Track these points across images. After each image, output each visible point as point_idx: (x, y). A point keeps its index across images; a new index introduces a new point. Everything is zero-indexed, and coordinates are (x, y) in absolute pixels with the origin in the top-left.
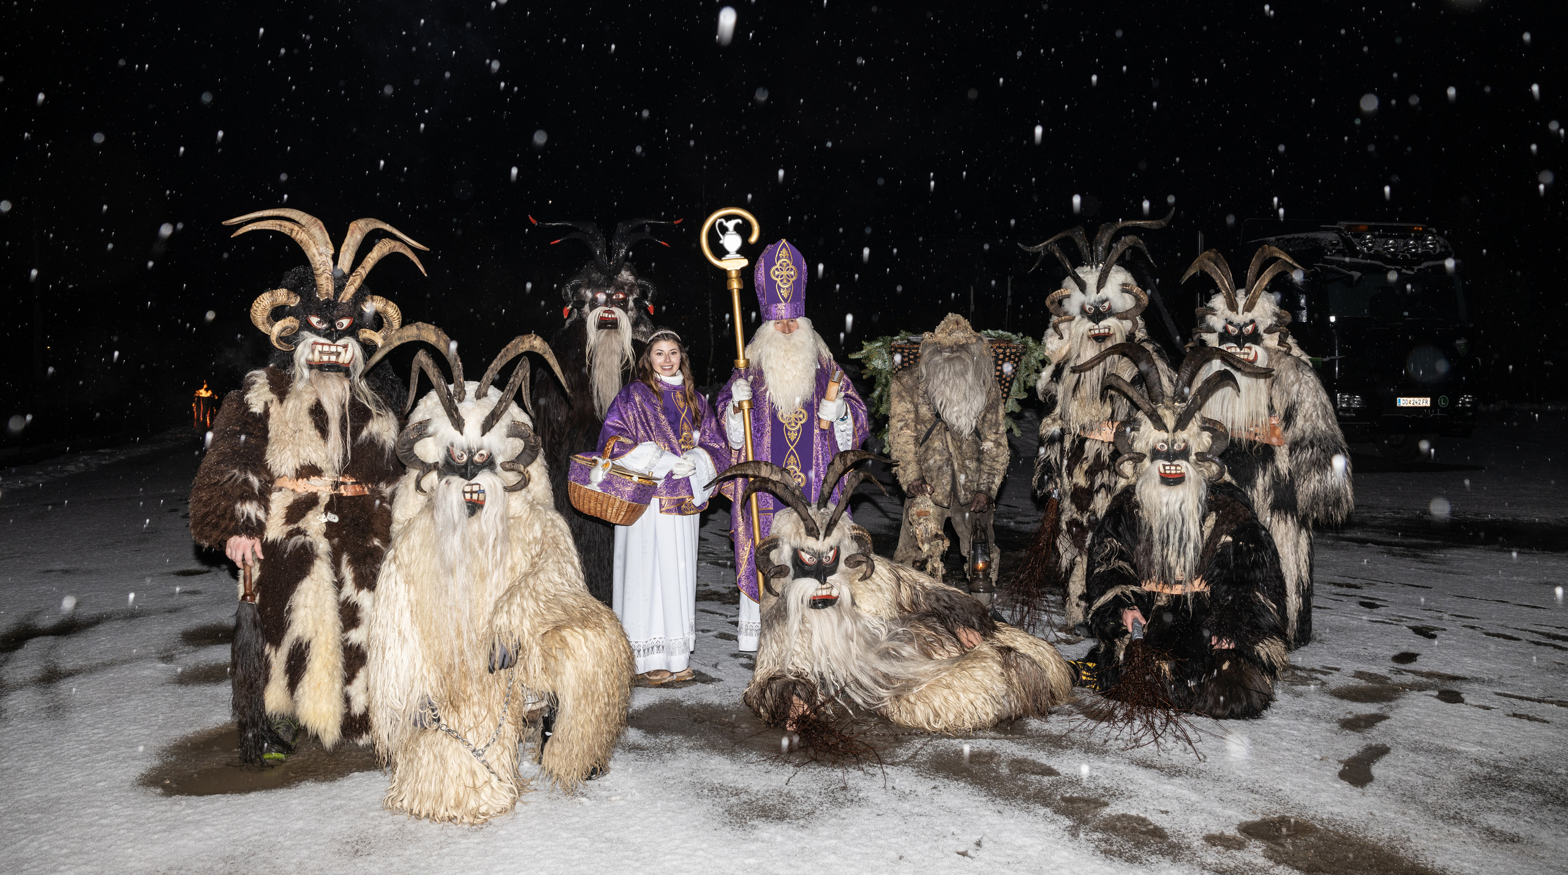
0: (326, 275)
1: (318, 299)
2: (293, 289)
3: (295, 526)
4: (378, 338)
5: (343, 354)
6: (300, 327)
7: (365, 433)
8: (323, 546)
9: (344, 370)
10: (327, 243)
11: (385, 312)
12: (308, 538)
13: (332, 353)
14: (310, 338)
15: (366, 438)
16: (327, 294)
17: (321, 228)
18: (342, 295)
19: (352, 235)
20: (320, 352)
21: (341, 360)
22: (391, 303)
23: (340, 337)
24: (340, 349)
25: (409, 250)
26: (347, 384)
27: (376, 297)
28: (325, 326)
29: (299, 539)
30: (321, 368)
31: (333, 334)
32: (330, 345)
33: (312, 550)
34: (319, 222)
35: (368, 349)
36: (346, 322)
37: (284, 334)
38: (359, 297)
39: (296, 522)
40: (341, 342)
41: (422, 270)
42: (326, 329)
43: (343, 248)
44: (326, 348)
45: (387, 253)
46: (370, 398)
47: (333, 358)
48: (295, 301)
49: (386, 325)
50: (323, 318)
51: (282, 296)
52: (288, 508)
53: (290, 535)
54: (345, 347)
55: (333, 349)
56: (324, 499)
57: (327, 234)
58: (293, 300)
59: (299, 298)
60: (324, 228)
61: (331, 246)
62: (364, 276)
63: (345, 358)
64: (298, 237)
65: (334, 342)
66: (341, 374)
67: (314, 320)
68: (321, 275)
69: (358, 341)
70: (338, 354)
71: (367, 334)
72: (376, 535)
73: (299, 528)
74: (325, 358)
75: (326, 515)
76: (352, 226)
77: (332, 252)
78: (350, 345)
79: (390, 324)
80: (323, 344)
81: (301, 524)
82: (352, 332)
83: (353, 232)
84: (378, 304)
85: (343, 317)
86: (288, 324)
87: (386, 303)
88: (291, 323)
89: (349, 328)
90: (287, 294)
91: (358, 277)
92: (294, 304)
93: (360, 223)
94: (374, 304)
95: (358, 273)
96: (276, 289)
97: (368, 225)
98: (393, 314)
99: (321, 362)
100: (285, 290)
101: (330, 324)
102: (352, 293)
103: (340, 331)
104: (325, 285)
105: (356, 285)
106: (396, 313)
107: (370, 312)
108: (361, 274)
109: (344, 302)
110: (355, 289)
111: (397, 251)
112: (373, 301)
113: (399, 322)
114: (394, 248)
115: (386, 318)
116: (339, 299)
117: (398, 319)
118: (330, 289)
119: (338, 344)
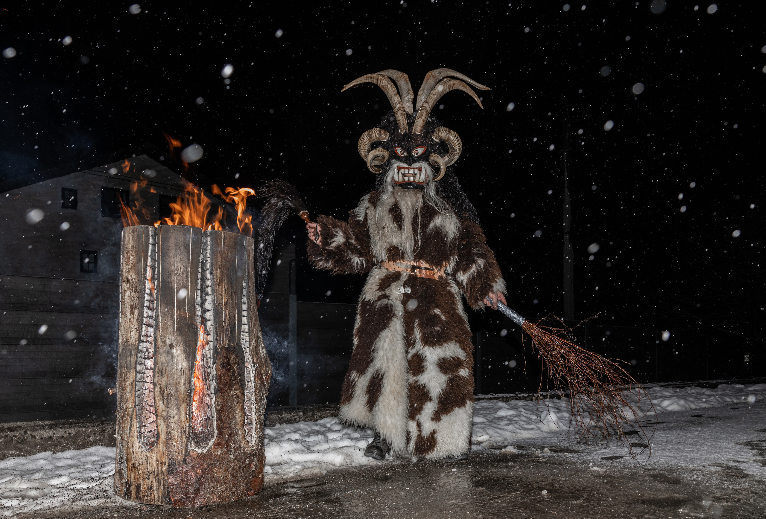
0: (400, 112)
1: (400, 133)
2: (384, 128)
3: (383, 293)
5: (418, 176)
6: (390, 156)
7: (432, 225)
8: (400, 309)
9: (419, 187)
10: (409, 90)
11: (448, 139)
12: (390, 302)
13: (411, 174)
14: (396, 164)
15: (433, 229)
16: (404, 128)
17: (406, 80)
18: (414, 128)
19: (426, 82)
20: (402, 174)
21: (417, 180)
22: (452, 132)
23: (414, 161)
24: (416, 171)
26: (420, 196)
27: (441, 129)
28: (405, 154)
29: (385, 301)
30: (405, 186)
31: (410, 160)
32: (409, 169)
33: (392, 310)
35: (436, 169)
36: (420, 150)
37: (376, 162)
38: (429, 128)
39: (385, 289)
40: (417, 165)
41: (480, 104)
42: (406, 156)
43: (420, 93)
44: (406, 171)
45: (448, 90)
47: (412, 178)
48: (385, 137)
49: (450, 151)
50: (404, 148)
51: (376, 134)
52: (381, 280)
53: (380, 298)
54: (420, 169)
55: (411, 171)
56: (404, 277)
57: (409, 83)
58: (384, 136)
59: (388, 134)
60: (408, 80)
61: (411, 92)
62: (429, 110)
63: (421, 178)
64: (381, 84)
65: (410, 165)
66: (418, 190)
67: (399, 150)
68: (397, 111)
69: (429, 164)
70: (414, 175)
72: (437, 307)
73: (385, 294)
74: (406, 179)
75: (404, 288)
76: (428, 75)
77: (412, 97)
78: (423, 168)
79: (452, 148)
80: (404, 168)
81: (387, 292)
82: (425, 157)
83: (428, 79)
84: (443, 133)
85: (418, 146)
86: (378, 153)
87: (449, 132)
88: (380, 153)
89: (422, 155)
90: (380, 132)
91: (424, 111)
92: (385, 139)
93: (433, 73)
94: (440, 134)
95: (424, 108)
96: (372, 128)
97: (440, 73)
98: (455, 142)
99: (403, 182)
100: (378, 129)
101: (409, 152)
102: (422, 125)
103: (416, 157)
104: (401, 121)
105: (423, 117)
106: (458, 141)
107: (437, 140)
108: (426, 108)
109: (417, 133)
110: (424, 121)
111: (457, 88)
112: (439, 131)
113: (459, 147)
114: (456, 85)
115: (449, 145)
116: (413, 131)
117: (459, 144)
118: (405, 123)
119: (415, 167)
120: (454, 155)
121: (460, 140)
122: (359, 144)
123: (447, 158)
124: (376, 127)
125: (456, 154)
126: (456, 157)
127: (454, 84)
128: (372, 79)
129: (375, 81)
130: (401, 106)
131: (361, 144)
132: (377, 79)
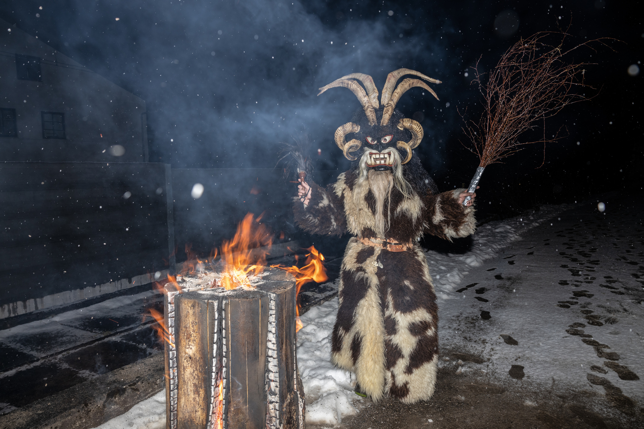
0: (369, 109)
1: (370, 126)
3: (360, 265)
4: (408, 147)
5: (388, 159)
6: (362, 145)
7: (399, 209)
8: (374, 280)
9: (389, 169)
10: (374, 89)
11: (412, 128)
12: (366, 275)
13: (382, 159)
14: (368, 151)
15: (399, 212)
16: (373, 122)
17: (371, 81)
18: (382, 121)
19: (389, 82)
20: (374, 158)
21: (387, 163)
22: (415, 122)
23: (384, 148)
24: (386, 156)
25: (425, 84)
26: (391, 178)
27: (405, 119)
28: (376, 142)
29: (362, 274)
30: (376, 168)
31: (380, 147)
32: (380, 154)
33: (367, 283)
34: (370, 77)
35: (403, 153)
36: (388, 138)
37: (351, 150)
38: (394, 120)
39: (361, 263)
40: (386, 151)
41: (436, 96)
42: (376, 144)
43: (384, 91)
44: (378, 156)
45: (408, 88)
46: (404, 186)
47: (383, 162)
48: (357, 129)
49: (413, 137)
51: (348, 127)
52: (358, 253)
53: (357, 270)
54: (389, 154)
55: (382, 156)
56: (377, 252)
57: (374, 84)
58: (356, 128)
59: (359, 127)
60: (372, 81)
61: (376, 91)
62: (394, 106)
63: (390, 161)
64: (351, 88)
65: (380, 151)
66: (388, 172)
67: (369, 139)
68: (367, 109)
69: (397, 149)
70: (385, 159)
71: (401, 144)
72: (406, 278)
73: (362, 267)
74: (378, 162)
75: (377, 262)
76: (389, 75)
77: (377, 95)
78: (392, 152)
79: (416, 136)
80: (375, 154)
81: (364, 265)
82: (392, 144)
83: (390, 79)
84: (407, 123)
85: (386, 135)
86: (352, 144)
87: (412, 122)
88: (354, 143)
89: (390, 142)
90: (352, 125)
91: (390, 107)
92: (357, 131)
93: (394, 74)
94: (404, 124)
95: (389, 105)
96: (345, 123)
97: (399, 73)
98: (418, 130)
99: (375, 165)
100: (351, 123)
101: (379, 140)
102: (388, 119)
103: (385, 144)
104: (370, 116)
105: (389, 113)
106: (420, 129)
107: (402, 129)
108: (391, 105)
109: (384, 125)
110: (390, 115)
111: (416, 86)
112: (403, 122)
113: (421, 133)
114: (414, 84)
115: (413, 132)
116: (381, 124)
117: (421, 131)
118: (374, 118)
119: (385, 153)
120: (418, 140)
121: (422, 128)
122: (336, 137)
123: (411, 143)
124: (349, 122)
125: (419, 139)
126: (419, 141)
127: (413, 83)
128: (344, 84)
129: (346, 85)
130: (370, 105)
131: (337, 136)
132: (348, 84)
